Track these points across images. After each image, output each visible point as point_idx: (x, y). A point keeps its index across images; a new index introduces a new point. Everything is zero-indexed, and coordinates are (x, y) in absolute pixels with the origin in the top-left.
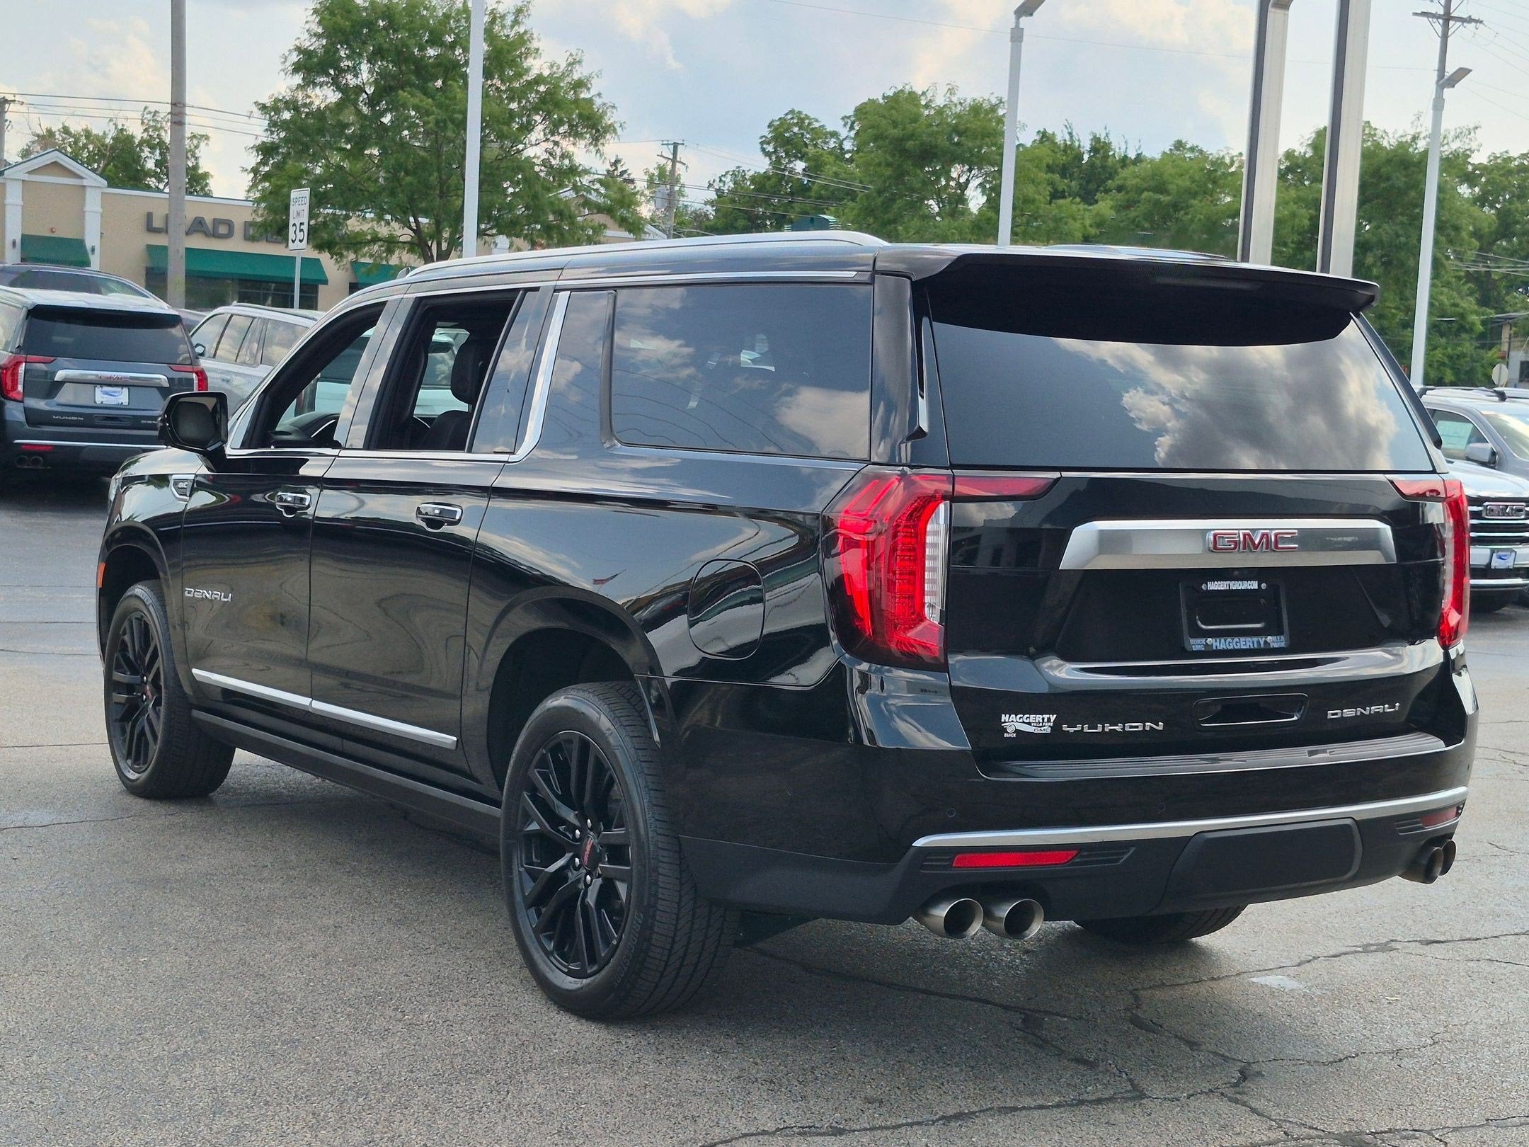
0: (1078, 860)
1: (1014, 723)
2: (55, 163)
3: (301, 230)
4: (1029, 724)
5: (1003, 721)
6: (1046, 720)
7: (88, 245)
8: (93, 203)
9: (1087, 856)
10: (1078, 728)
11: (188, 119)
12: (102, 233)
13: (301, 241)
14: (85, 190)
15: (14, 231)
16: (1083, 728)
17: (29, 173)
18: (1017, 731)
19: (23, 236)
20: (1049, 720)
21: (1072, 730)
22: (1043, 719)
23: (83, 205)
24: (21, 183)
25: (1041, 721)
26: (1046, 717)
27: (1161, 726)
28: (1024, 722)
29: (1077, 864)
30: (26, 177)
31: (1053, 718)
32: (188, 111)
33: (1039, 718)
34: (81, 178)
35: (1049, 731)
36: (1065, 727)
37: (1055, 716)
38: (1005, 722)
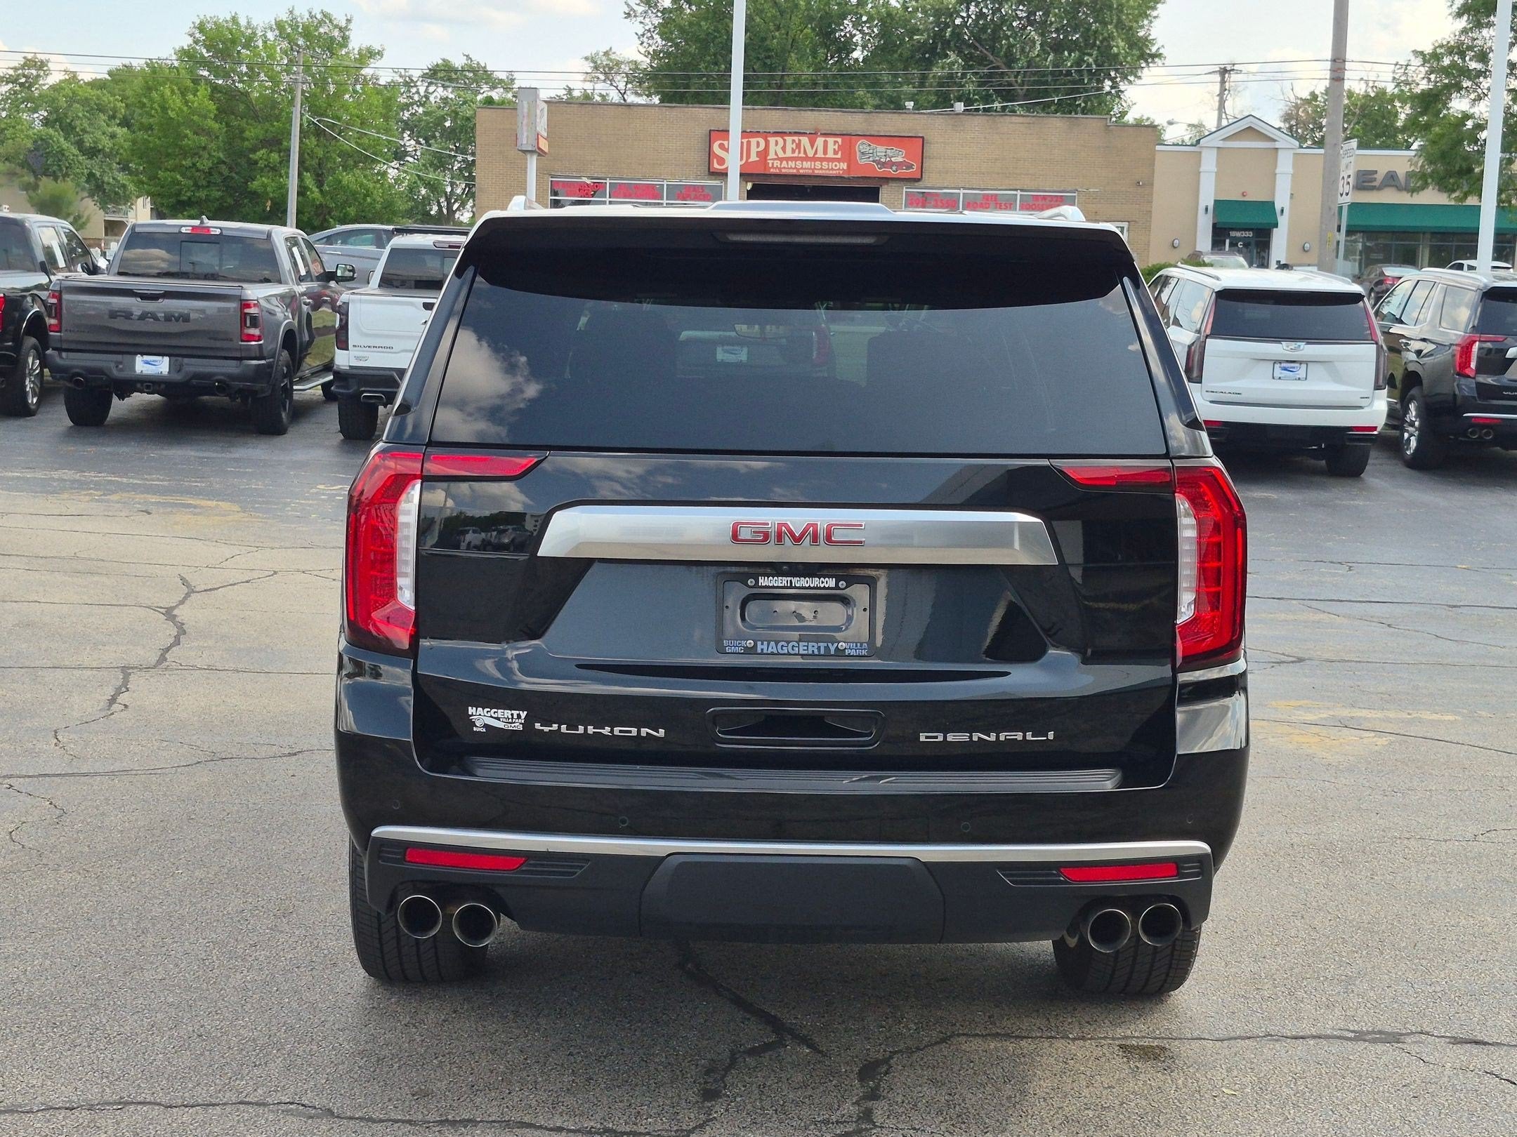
0: (524, 869)
1: (482, 717)
2: (1250, 127)
3: (1348, 183)
4: (498, 719)
5: (470, 713)
6: (515, 716)
7: (1278, 207)
8: (1285, 165)
9: (535, 865)
10: (555, 727)
11: (1347, 75)
12: (1292, 194)
13: (1347, 194)
14: (1277, 152)
15: (1207, 198)
16: (559, 727)
17: (1224, 140)
18: (486, 726)
19: (1215, 201)
20: (519, 717)
21: (546, 729)
22: (512, 715)
23: (1275, 166)
24: (1215, 150)
25: (510, 717)
26: (515, 713)
27: (662, 732)
28: (491, 717)
29: (523, 872)
30: (1221, 144)
31: (523, 714)
32: (1348, 65)
33: (508, 713)
34: (1275, 141)
35: (521, 728)
36: (538, 726)
37: (526, 713)
38: (472, 715)
